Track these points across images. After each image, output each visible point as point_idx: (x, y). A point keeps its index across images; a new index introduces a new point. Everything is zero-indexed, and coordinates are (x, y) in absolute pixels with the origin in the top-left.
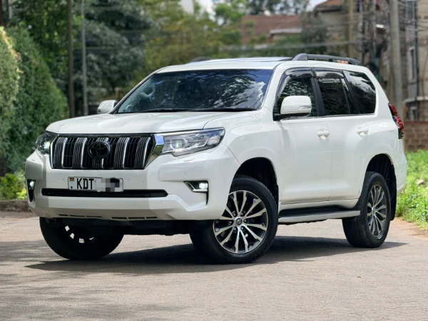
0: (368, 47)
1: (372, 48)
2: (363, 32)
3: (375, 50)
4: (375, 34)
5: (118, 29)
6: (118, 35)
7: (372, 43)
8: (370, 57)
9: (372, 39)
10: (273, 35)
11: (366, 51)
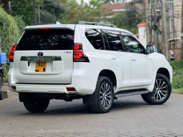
0: (153, 19)
1: (155, 19)
2: (151, 13)
3: (156, 20)
4: (156, 13)
5: (52, 13)
6: (52, 15)
7: (155, 17)
8: (154, 23)
9: (155, 16)
10: (114, 12)
11: (153, 20)
